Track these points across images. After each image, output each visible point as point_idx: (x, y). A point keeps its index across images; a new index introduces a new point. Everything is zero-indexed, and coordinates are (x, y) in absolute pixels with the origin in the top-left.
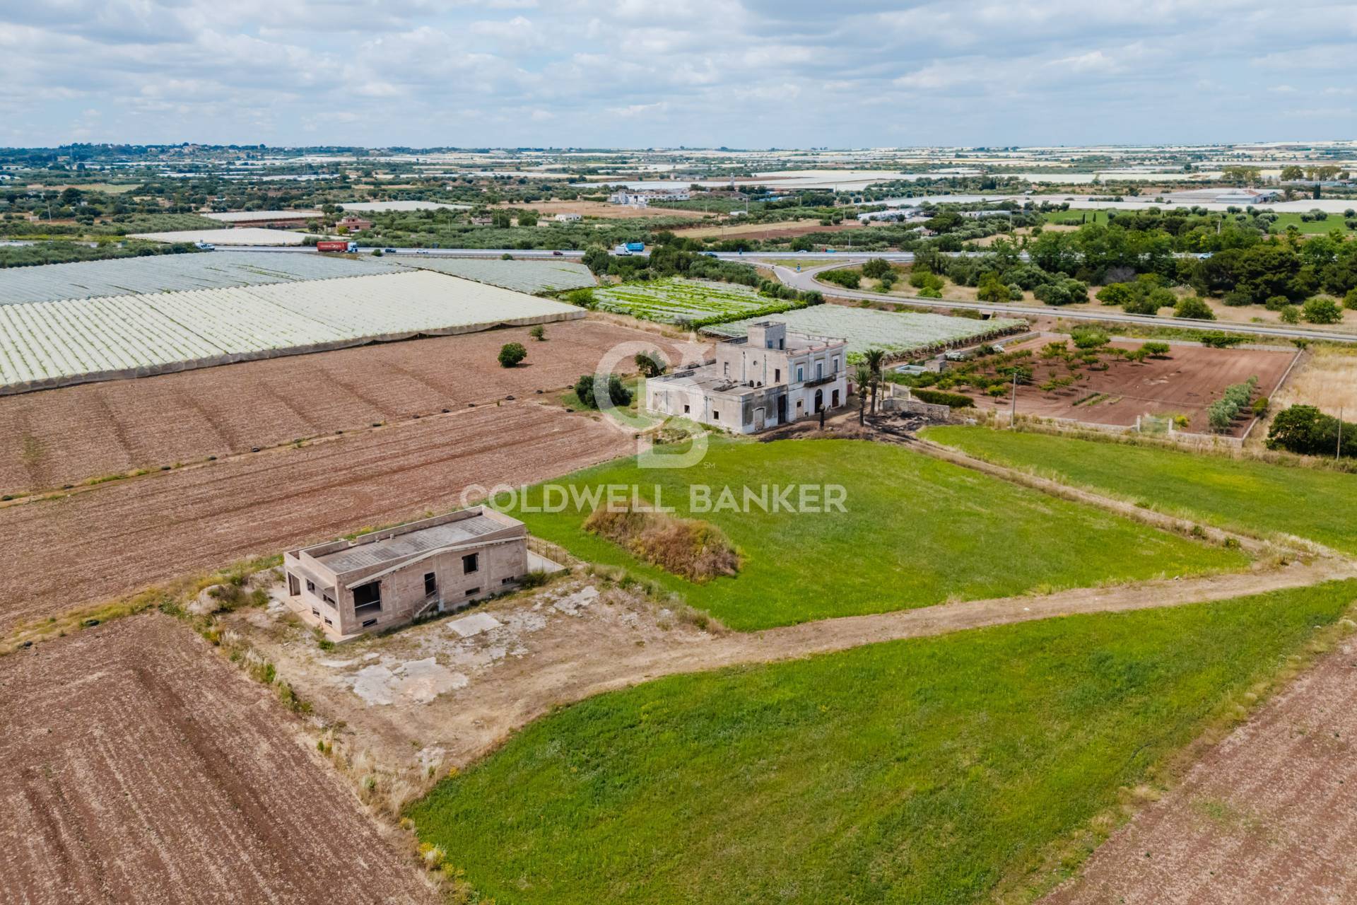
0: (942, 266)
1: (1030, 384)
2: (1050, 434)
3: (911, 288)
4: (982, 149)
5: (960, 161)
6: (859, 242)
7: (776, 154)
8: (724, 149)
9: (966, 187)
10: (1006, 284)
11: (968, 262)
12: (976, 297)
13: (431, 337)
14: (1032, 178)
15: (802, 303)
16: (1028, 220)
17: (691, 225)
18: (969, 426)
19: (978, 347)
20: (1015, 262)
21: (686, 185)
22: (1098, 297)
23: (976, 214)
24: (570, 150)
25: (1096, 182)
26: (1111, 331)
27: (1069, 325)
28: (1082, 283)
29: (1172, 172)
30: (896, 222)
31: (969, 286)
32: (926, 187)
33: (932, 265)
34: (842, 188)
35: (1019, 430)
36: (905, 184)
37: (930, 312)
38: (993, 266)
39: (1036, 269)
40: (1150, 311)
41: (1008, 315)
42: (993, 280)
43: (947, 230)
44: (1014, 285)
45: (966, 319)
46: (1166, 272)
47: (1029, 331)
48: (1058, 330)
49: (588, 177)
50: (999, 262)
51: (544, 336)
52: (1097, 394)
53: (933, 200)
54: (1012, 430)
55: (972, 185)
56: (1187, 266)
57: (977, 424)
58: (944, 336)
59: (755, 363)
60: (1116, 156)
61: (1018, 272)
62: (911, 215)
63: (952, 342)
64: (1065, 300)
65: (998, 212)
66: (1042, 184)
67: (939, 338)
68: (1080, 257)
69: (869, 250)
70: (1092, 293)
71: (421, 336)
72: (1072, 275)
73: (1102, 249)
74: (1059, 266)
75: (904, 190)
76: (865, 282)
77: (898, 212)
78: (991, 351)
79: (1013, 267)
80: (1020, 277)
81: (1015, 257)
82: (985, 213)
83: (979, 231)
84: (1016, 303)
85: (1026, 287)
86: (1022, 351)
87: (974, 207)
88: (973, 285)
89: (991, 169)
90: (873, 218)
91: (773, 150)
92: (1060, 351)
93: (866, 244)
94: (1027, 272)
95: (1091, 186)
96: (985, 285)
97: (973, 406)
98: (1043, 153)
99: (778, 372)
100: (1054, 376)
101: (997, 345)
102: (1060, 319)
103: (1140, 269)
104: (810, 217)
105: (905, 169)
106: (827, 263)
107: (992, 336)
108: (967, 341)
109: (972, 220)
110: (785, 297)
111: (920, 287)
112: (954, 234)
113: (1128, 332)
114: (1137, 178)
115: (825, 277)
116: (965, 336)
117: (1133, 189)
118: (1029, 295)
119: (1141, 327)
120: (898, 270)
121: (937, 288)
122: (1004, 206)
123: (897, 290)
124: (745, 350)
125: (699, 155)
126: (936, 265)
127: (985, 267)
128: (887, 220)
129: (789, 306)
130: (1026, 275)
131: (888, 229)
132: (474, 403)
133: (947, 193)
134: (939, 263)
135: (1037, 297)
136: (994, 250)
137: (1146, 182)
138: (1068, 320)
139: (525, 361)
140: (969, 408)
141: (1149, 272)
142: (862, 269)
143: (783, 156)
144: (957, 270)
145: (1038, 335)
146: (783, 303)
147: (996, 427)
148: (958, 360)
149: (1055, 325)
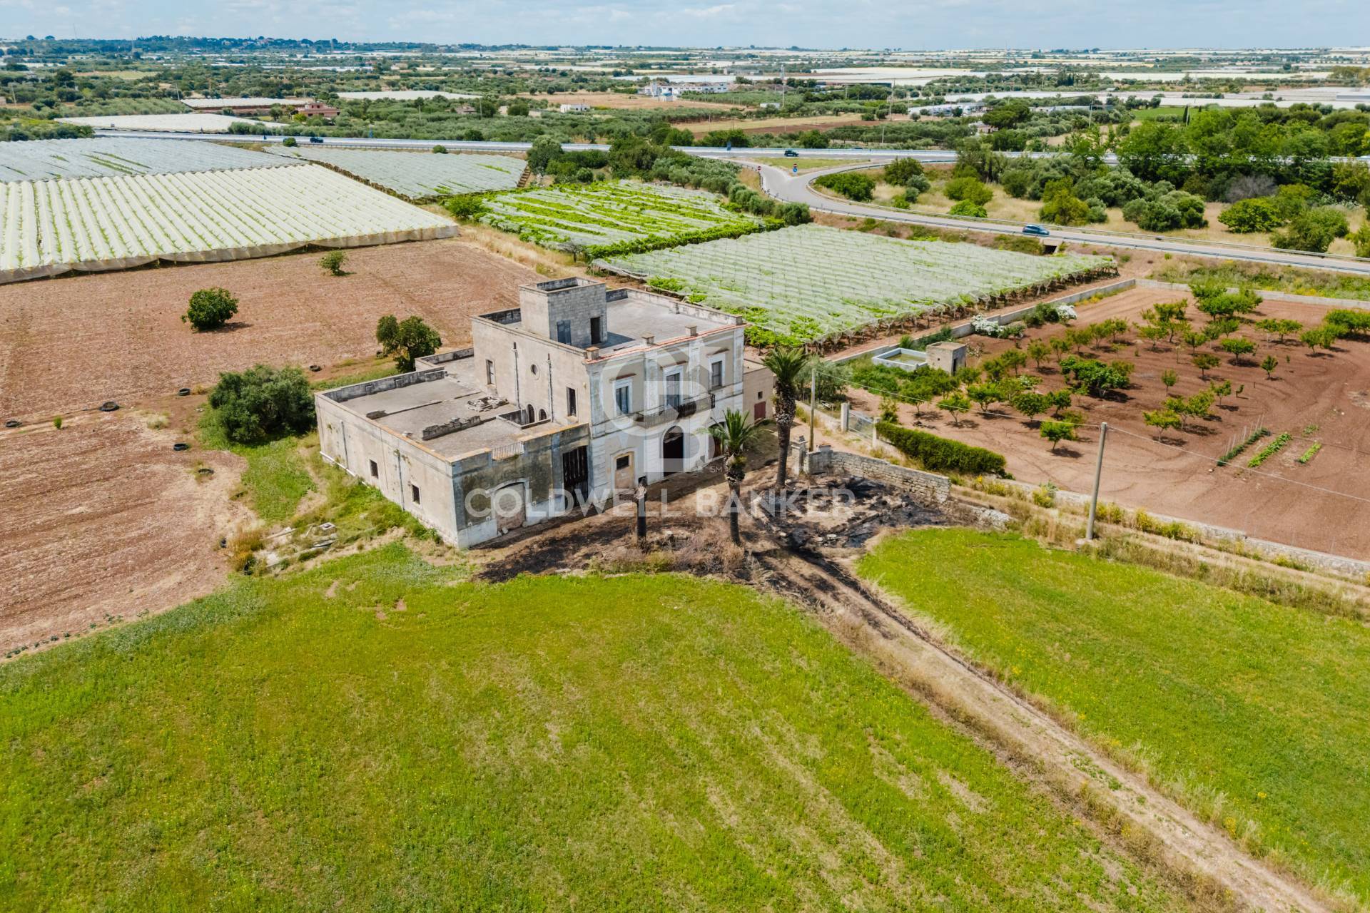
0: (994, 169)
1: (1123, 399)
2: (1181, 572)
3: (946, 200)
4: (1060, 51)
5: (1036, 61)
6: (896, 138)
7: (847, 54)
8: (795, 48)
9: (1039, 83)
10: (1082, 198)
11: (1031, 165)
12: (1038, 217)
13: (181, 264)
14: (1114, 76)
15: (777, 221)
16: (1111, 116)
17: (706, 117)
18: (992, 535)
19: (1030, 306)
20: (1097, 166)
21: (732, 78)
22: (1223, 219)
23: (1048, 110)
24: (639, 48)
25: (1188, 80)
26: (1256, 279)
27: (1183, 267)
28: (1197, 198)
29: (1270, 72)
30: (951, 117)
31: (1028, 199)
32: (995, 82)
33: (980, 169)
34: (901, 83)
35: (1104, 554)
36: (971, 80)
37: (964, 239)
38: (1066, 171)
39: (1127, 177)
40: (1317, 246)
41: (1085, 249)
42: (1065, 192)
43: (1010, 126)
44: (1095, 199)
45: (1017, 254)
46: (1318, 183)
47: (1117, 275)
48: (1164, 277)
49: (635, 71)
50: (1075, 166)
51: (343, 268)
52: (1265, 433)
53: (999, 96)
54: (1087, 550)
55: (1047, 83)
56: (1349, 175)
57: (1008, 526)
58: (974, 286)
59: (533, 369)
60: (1204, 58)
61: (1101, 180)
62: (971, 110)
63: (987, 299)
64: (1173, 224)
65: (1076, 107)
66: (1125, 82)
67: (965, 291)
68: (1191, 160)
69: (908, 148)
70: (1213, 212)
71: (165, 263)
72: (1179, 186)
73: (1224, 148)
74: (1159, 172)
75: (968, 86)
76: (884, 191)
77: (954, 107)
78: (1053, 317)
79: (1094, 173)
80: (1104, 187)
81: (1097, 159)
82: (1059, 108)
83: (1049, 128)
84: (1097, 227)
85: (1112, 203)
86: (1108, 323)
87: (1046, 103)
88: (1035, 197)
89: (1069, 68)
90: (924, 113)
91: (845, 50)
92: (1173, 320)
93: (904, 140)
94: (1114, 180)
95: (1181, 84)
96: (1051, 198)
97: (1002, 474)
98: (1125, 55)
99: (572, 393)
100: (1171, 383)
101: (1061, 304)
102: (1168, 257)
103: (1281, 179)
104: (853, 111)
105: (976, 67)
106: (838, 164)
107: (1056, 286)
108: (1014, 294)
109: (1042, 115)
110: (758, 212)
111: (958, 199)
112: (1018, 131)
113: (1284, 281)
114: (1234, 77)
115: (827, 183)
116: (1011, 286)
117: (1234, 86)
118: (1115, 214)
119: (1306, 274)
120: (932, 175)
121: (981, 203)
122: (1083, 101)
123: (926, 202)
124: (517, 339)
125: (768, 53)
126: (987, 168)
127: (1053, 172)
128: (940, 114)
129: (756, 225)
130: (1112, 185)
131: (938, 124)
132: (19, 419)
133: (1018, 89)
134: (991, 164)
135: (1128, 218)
136: (1069, 149)
137: (1245, 80)
138: (1181, 260)
139: (235, 319)
140: (992, 479)
141: (1293, 183)
142: (883, 172)
143: (853, 55)
144: (1014, 176)
145: (1132, 285)
146: (751, 219)
147: (1050, 539)
148: (994, 335)
149: (1160, 266)
